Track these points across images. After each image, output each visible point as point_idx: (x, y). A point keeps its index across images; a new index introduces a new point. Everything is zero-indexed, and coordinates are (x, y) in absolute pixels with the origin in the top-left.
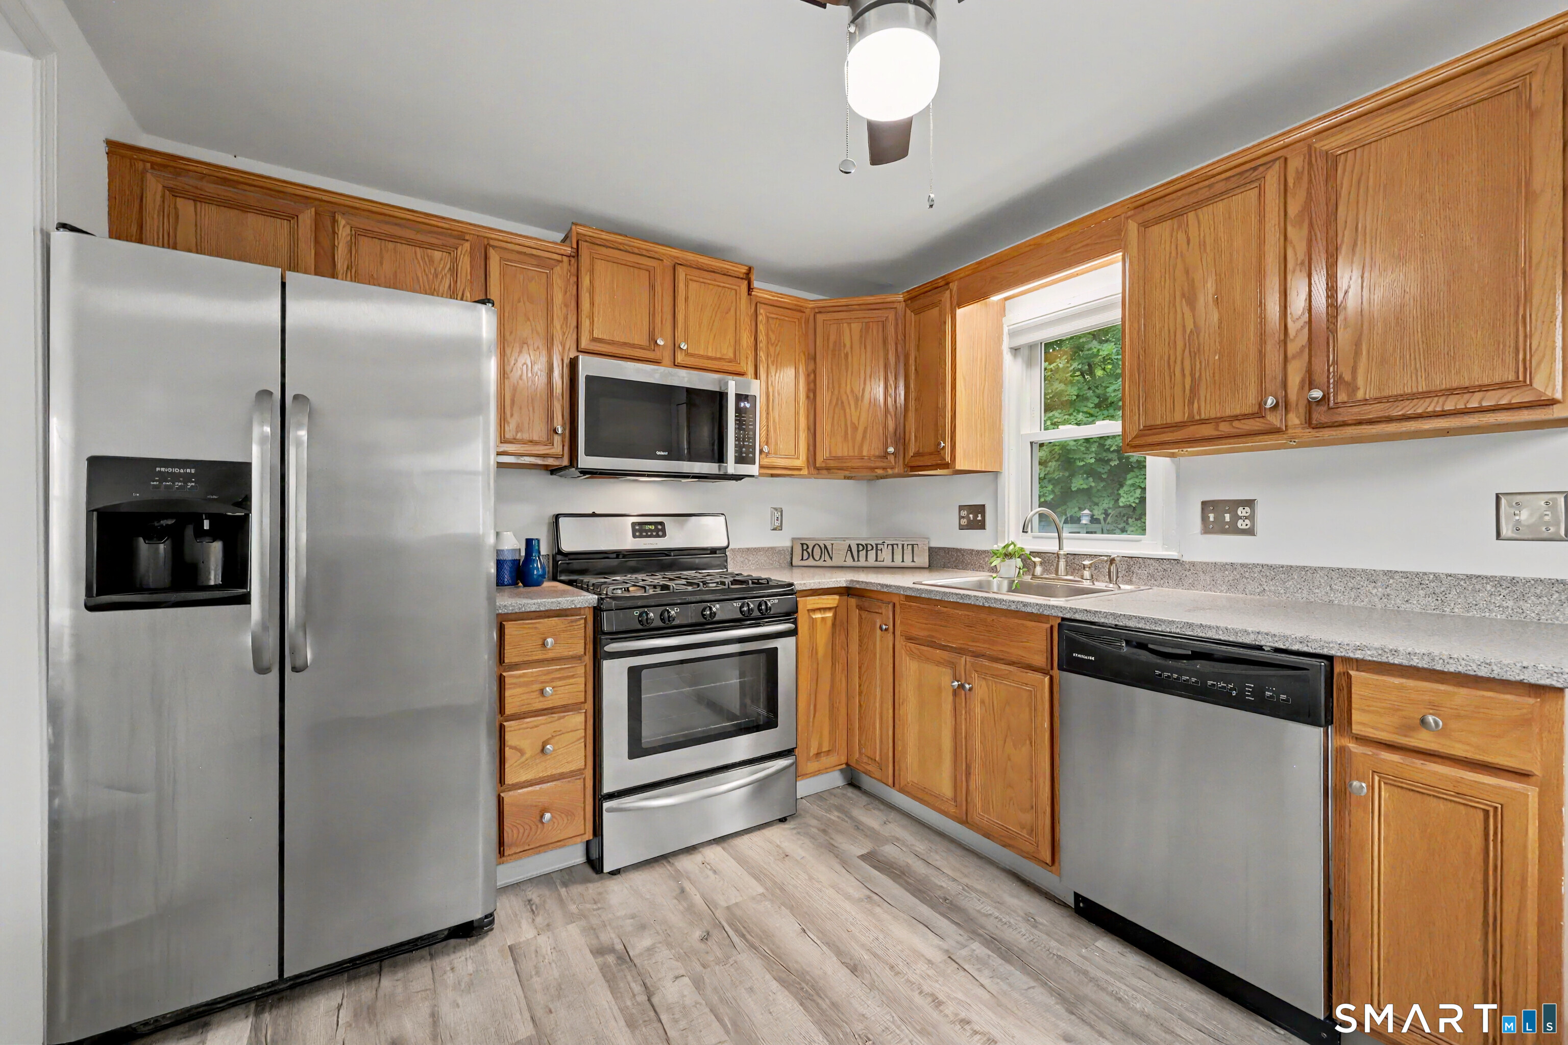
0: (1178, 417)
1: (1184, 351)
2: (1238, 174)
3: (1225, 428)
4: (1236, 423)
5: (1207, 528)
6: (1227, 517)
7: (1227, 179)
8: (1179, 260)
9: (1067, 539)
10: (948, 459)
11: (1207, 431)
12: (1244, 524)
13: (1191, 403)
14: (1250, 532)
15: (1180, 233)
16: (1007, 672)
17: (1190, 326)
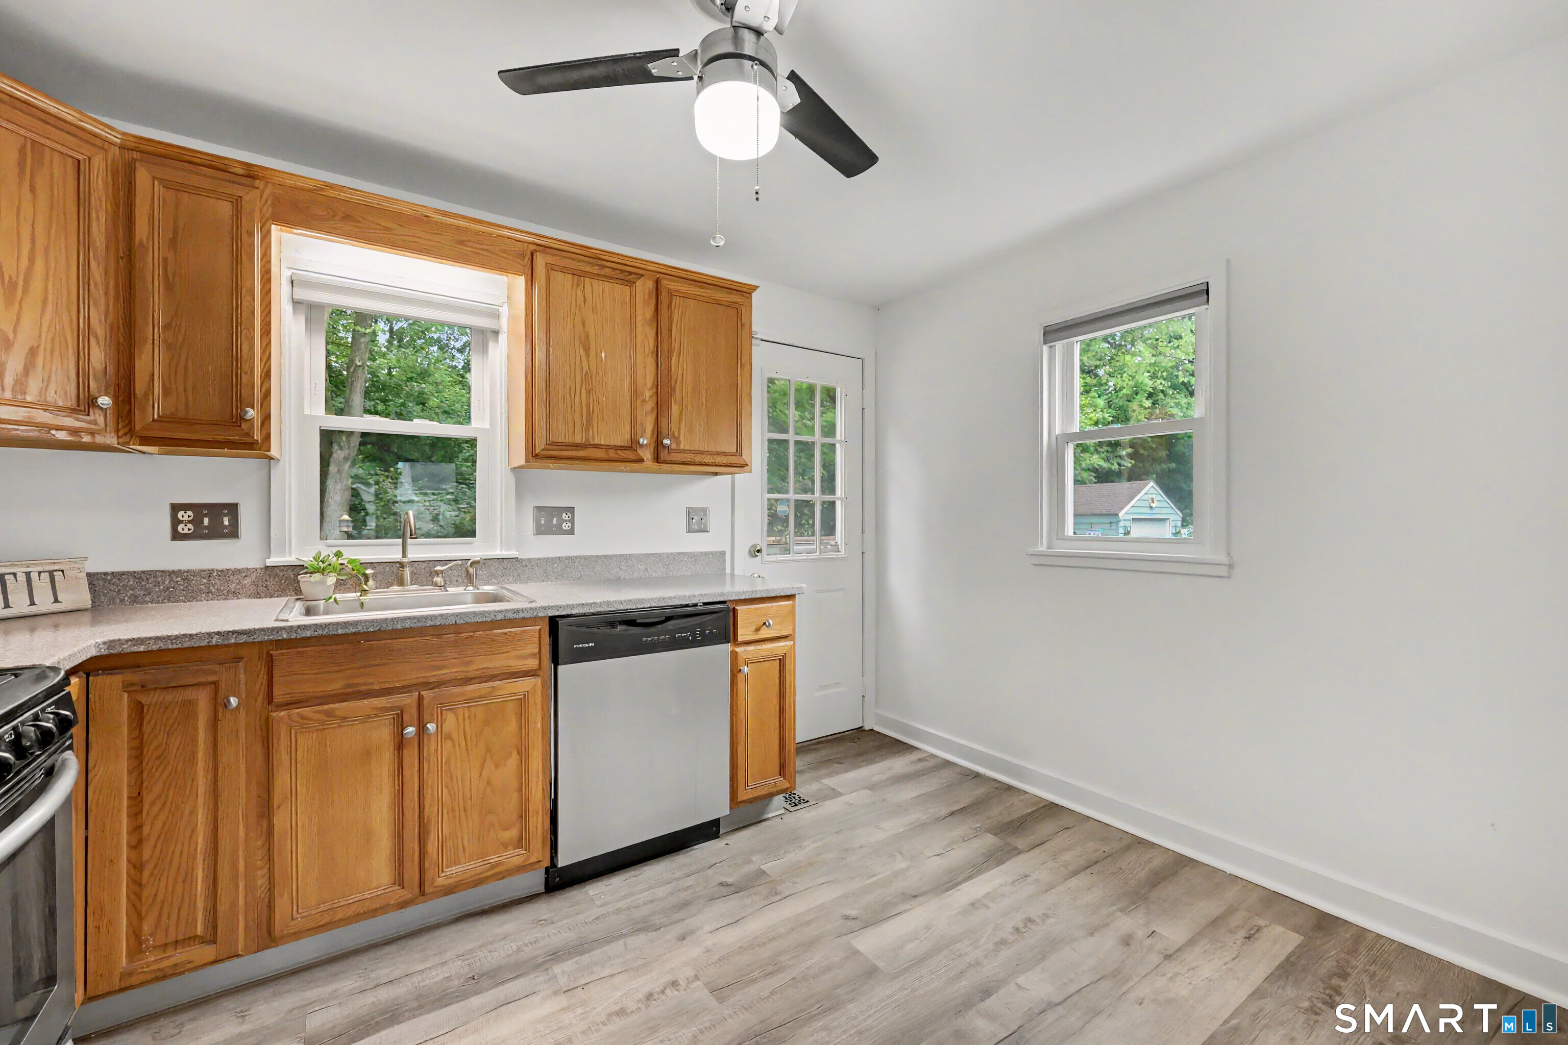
0: (578, 439)
1: (581, 386)
2: (620, 270)
3: (612, 454)
4: (619, 452)
5: (540, 531)
6: (555, 521)
7: (614, 269)
8: (577, 312)
9: (410, 545)
10: (257, 436)
11: (600, 453)
12: (567, 526)
13: (587, 429)
14: (571, 532)
15: (578, 289)
16: (490, 689)
17: (585, 368)
